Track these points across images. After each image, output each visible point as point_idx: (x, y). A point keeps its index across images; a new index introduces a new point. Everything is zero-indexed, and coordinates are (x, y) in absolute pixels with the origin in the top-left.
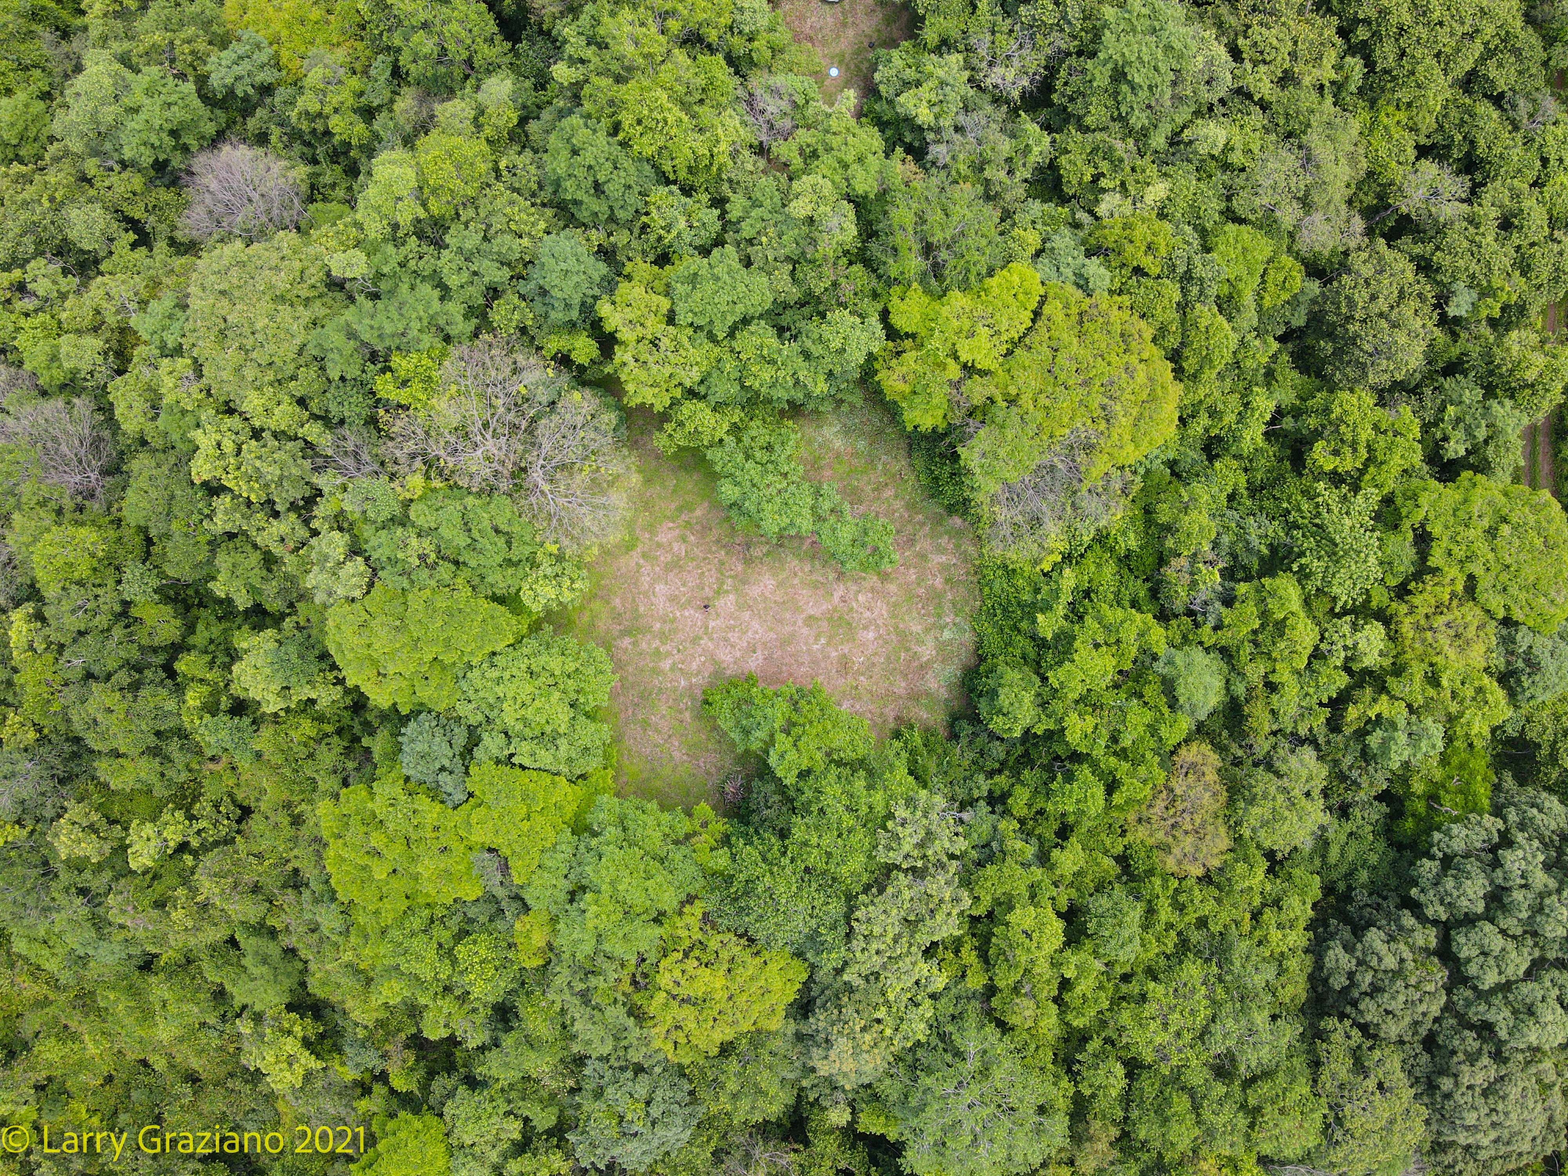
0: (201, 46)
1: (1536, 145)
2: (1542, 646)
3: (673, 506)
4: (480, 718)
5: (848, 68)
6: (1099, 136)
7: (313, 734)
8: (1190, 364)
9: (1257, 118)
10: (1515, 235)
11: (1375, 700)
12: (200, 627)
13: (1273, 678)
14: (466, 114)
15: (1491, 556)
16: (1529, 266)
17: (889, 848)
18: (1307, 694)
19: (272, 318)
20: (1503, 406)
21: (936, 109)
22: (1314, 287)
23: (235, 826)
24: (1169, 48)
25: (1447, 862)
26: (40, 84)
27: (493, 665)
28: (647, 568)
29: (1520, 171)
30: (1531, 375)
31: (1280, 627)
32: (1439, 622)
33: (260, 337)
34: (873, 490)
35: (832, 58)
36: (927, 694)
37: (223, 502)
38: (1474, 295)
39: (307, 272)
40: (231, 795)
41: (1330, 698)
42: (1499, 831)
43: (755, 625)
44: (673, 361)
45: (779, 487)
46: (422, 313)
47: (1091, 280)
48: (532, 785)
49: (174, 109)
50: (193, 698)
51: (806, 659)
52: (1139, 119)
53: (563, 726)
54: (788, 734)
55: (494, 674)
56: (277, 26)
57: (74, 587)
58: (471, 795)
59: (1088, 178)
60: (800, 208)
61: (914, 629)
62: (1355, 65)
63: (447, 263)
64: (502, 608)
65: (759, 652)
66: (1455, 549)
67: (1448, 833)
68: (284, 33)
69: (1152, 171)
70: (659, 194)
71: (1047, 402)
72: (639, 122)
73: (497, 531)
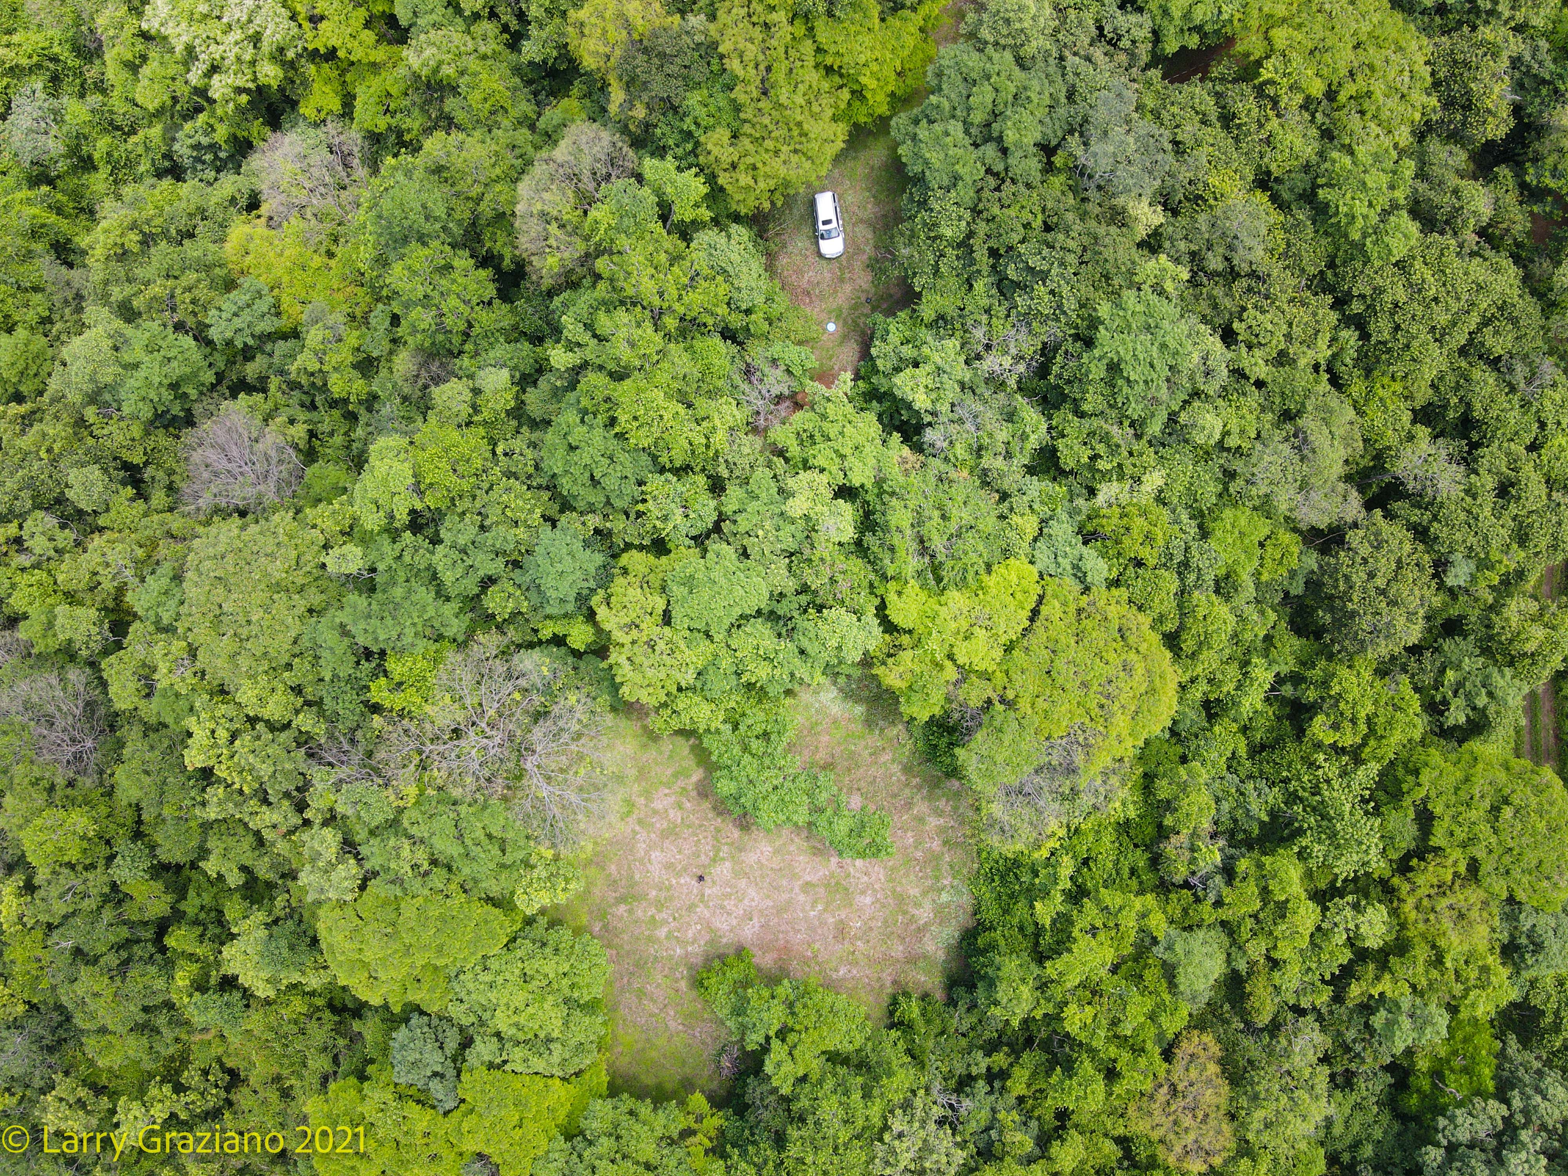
0: (203, 293)
1: (1534, 409)
2: (1544, 923)
3: (669, 772)
4: (473, 1019)
5: (845, 322)
6: (1096, 422)
7: (304, 1010)
8: (1188, 645)
9: (1254, 397)
10: (1512, 505)
11: (1378, 978)
12: (191, 893)
13: (1276, 955)
14: (463, 398)
15: (1493, 840)
16: (1527, 535)
17: (887, 1163)
18: (1309, 969)
19: (267, 611)
20: (1503, 676)
21: (934, 395)
22: (1312, 561)
23: (223, 1095)
24: (1164, 346)
25: (1451, 1148)
26: (40, 309)
27: (486, 969)
28: (642, 835)
29: (1516, 433)
30: (1530, 647)
31: (1282, 910)
32: (1443, 903)
33: (255, 629)
34: (871, 755)
35: (830, 312)
36: (925, 957)
37: (215, 793)
38: (1472, 565)
39: (303, 560)
40: (219, 1060)
41: (1333, 974)
42: (1503, 1118)
43: (752, 892)
44: (668, 663)
45: (775, 782)
46: (416, 620)
47: (1089, 574)
48: (525, 1090)
49: (174, 364)
50: (182, 978)
51: (803, 926)
52: (1135, 410)
53: (557, 1031)
54: (783, 1040)
55: (487, 977)
56: (278, 272)
57: (66, 871)
58: (463, 1101)
59: (1085, 460)
60: (797, 507)
61: (911, 892)
62: (1350, 336)
63: (441, 557)
64: (497, 911)
65: (755, 920)
66: (1457, 831)
67: (1452, 1119)
68: (286, 279)
69: (1150, 456)
70: (656, 483)
71: (1045, 705)
72: (636, 418)
73: (490, 836)
